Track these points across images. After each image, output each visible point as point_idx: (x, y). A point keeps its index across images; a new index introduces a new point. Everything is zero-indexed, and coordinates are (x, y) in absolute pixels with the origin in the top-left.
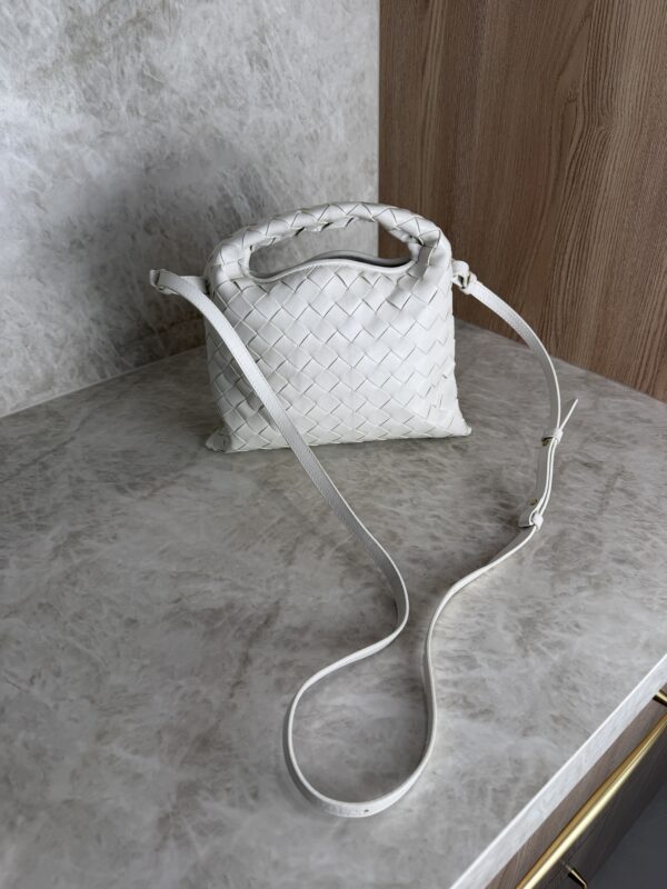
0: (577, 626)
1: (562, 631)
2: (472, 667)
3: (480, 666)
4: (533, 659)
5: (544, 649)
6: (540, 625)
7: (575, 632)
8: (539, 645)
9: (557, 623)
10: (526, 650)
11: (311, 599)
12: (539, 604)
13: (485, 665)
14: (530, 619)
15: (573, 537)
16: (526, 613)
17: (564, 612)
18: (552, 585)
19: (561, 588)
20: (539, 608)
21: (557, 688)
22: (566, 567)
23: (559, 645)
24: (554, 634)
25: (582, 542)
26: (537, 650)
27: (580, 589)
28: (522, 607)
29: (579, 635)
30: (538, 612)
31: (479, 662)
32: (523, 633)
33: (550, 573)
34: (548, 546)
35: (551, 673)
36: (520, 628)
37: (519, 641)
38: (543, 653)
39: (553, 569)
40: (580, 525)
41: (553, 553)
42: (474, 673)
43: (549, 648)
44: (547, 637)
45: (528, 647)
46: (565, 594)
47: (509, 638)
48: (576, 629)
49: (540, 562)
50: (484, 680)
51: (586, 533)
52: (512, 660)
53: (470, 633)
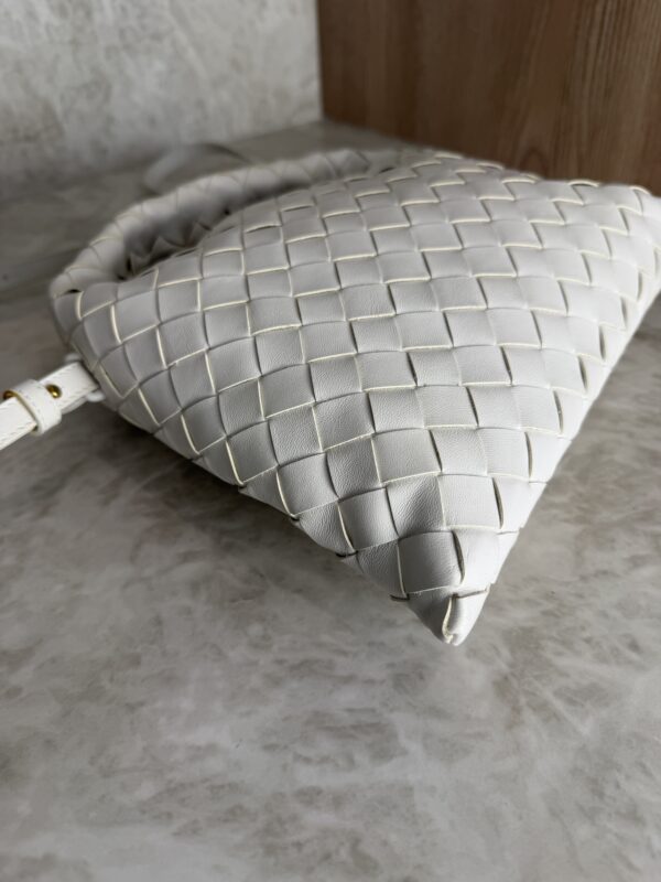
0: (634, 646)
1: (602, 660)
2: (382, 754)
3: (405, 752)
4: (533, 732)
5: (559, 705)
6: (551, 644)
7: (630, 662)
8: (547, 694)
9: (588, 641)
10: (517, 710)
11: (60, 587)
12: (550, 596)
13: (415, 747)
14: (530, 630)
15: (619, 457)
16: (520, 616)
17: (604, 615)
18: (578, 553)
19: (597, 558)
20: (549, 606)
21: (590, 815)
22: (605, 515)
23: (593, 694)
24: (580, 666)
25: (637, 466)
26: (541, 708)
27: (636, 562)
28: (511, 602)
29: (641, 668)
30: (546, 613)
31: (403, 741)
32: (511, 666)
33: (574, 529)
34: (570, 474)
35: (575, 771)
36: (505, 652)
37: (502, 686)
38: (556, 716)
39: (580, 520)
40: (631, 435)
41: (580, 489)
42: (387, 772)
43: (571, 702)
44: (567, 675)
45: (523, 700)
46: (605, 573)
47: (478, 677)
48: (634, 656)
49: (553, 505)
50: (408, 790)
51: (644, 450)
52: (481, 736)
53: (391, 665)
